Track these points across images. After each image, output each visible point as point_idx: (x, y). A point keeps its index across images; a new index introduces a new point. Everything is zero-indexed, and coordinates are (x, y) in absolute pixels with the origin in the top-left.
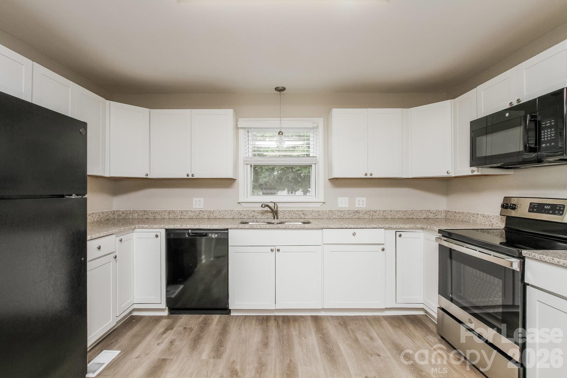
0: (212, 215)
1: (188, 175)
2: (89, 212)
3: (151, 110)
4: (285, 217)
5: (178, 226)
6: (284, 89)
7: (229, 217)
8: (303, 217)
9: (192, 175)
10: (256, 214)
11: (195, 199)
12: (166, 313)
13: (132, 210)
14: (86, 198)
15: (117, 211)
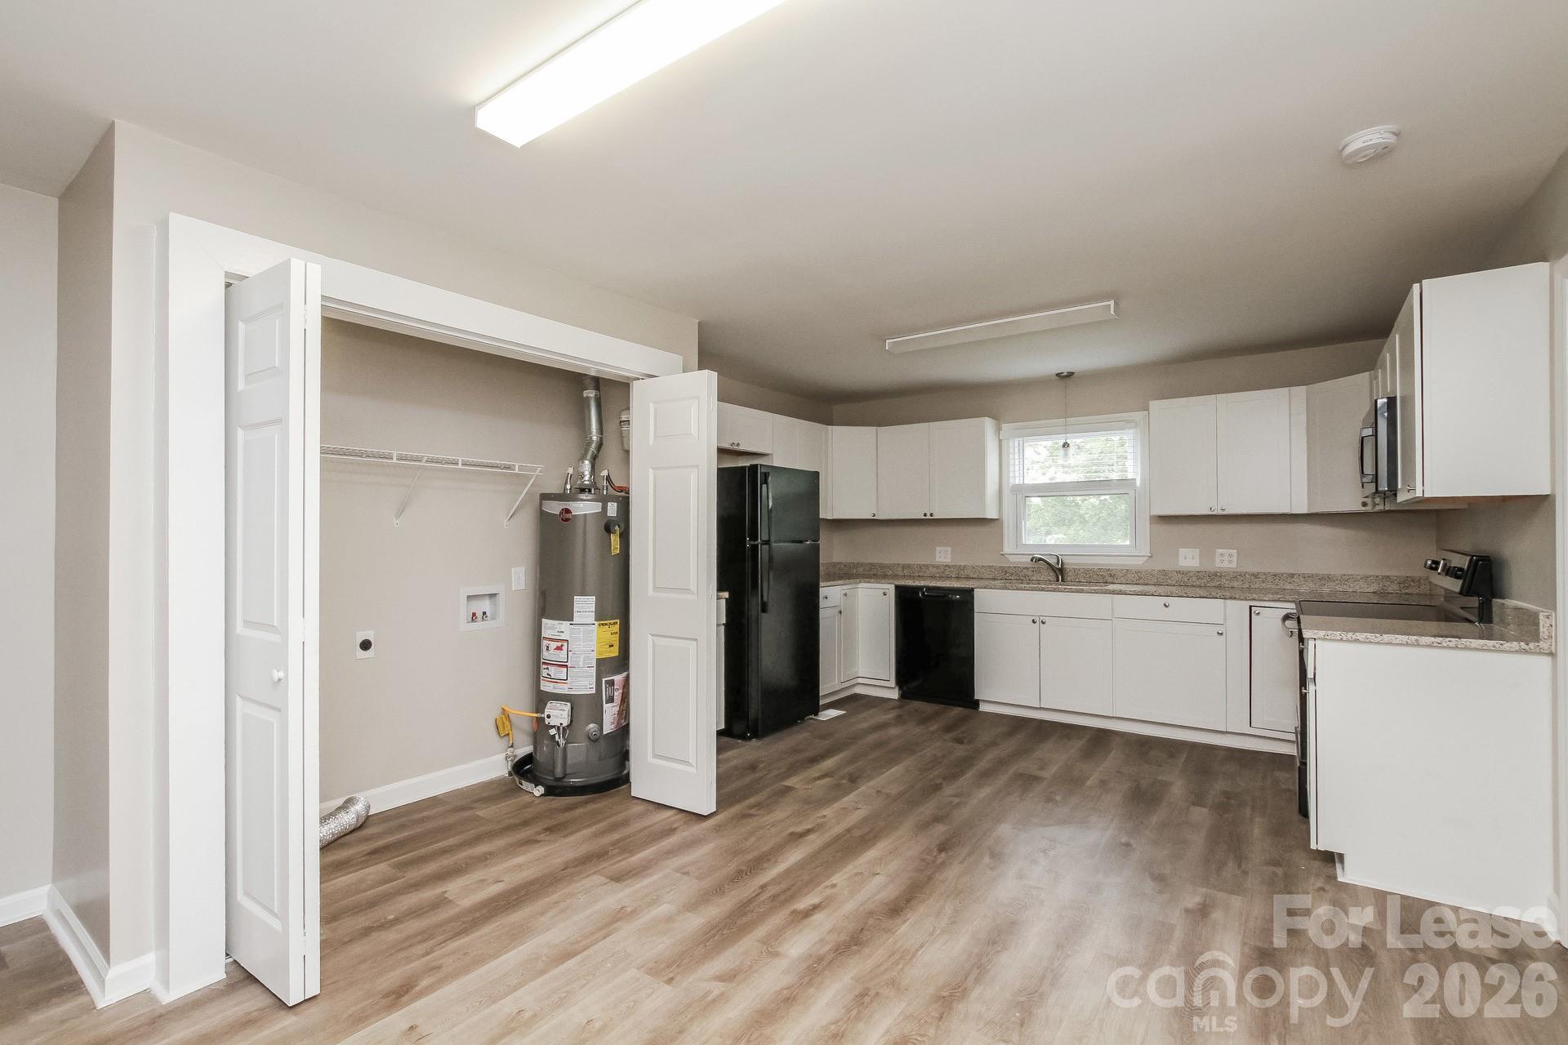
0: (962, 572)
1: (925, 515)
2: (821, 561)
3: (879, 428)
4: (1077, 580)
5: (910, 583)
6: (1070, 374)
7: (988, 577)
8: (1110, 580)
9: (931, 515)
10: (1030, 573)
11: (938, 549)
12: (894, 694)
13: (856, 562)
14: (819, 545)
15: (838, 563)
